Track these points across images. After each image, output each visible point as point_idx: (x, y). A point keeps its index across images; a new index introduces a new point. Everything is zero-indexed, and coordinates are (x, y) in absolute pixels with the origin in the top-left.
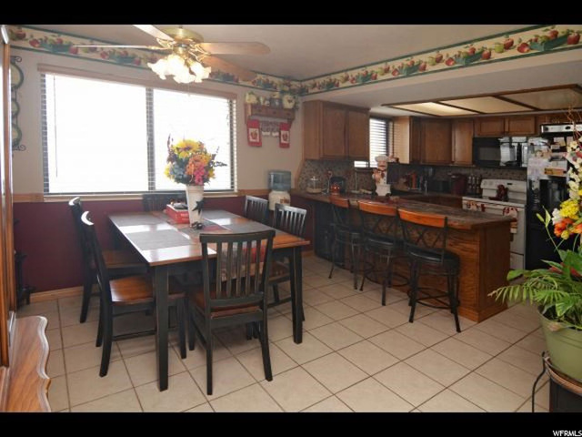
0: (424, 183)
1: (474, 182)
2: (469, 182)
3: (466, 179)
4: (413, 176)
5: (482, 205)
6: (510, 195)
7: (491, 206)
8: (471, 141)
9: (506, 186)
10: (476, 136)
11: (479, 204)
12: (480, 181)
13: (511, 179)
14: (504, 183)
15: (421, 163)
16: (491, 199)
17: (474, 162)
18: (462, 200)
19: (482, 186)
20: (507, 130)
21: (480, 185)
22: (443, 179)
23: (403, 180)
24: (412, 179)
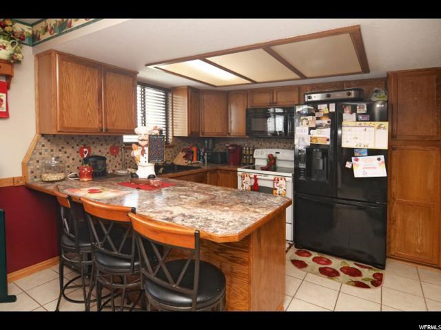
0: (204, 155)
1: (248, 153)
2: (244, 152)
3: (242, 149)
4: (194, 149)
5: (255, 176)
6: (279, 164)
7: (263, 177)
8: (245, 113)
9: (275, 155)
10: (249, 107)
11: (252, 176)
12: (253, 150)
13: (278, 148)
14: (273, 152)
15: (201, 136)
16: (263, 169)
17: (247, 134)
18: (237, 171)
19: (255, 156)
20: (275, 101)
21: (252, 155)
22: (222, 151)
23: (182, 154)
24: (193, 153)
